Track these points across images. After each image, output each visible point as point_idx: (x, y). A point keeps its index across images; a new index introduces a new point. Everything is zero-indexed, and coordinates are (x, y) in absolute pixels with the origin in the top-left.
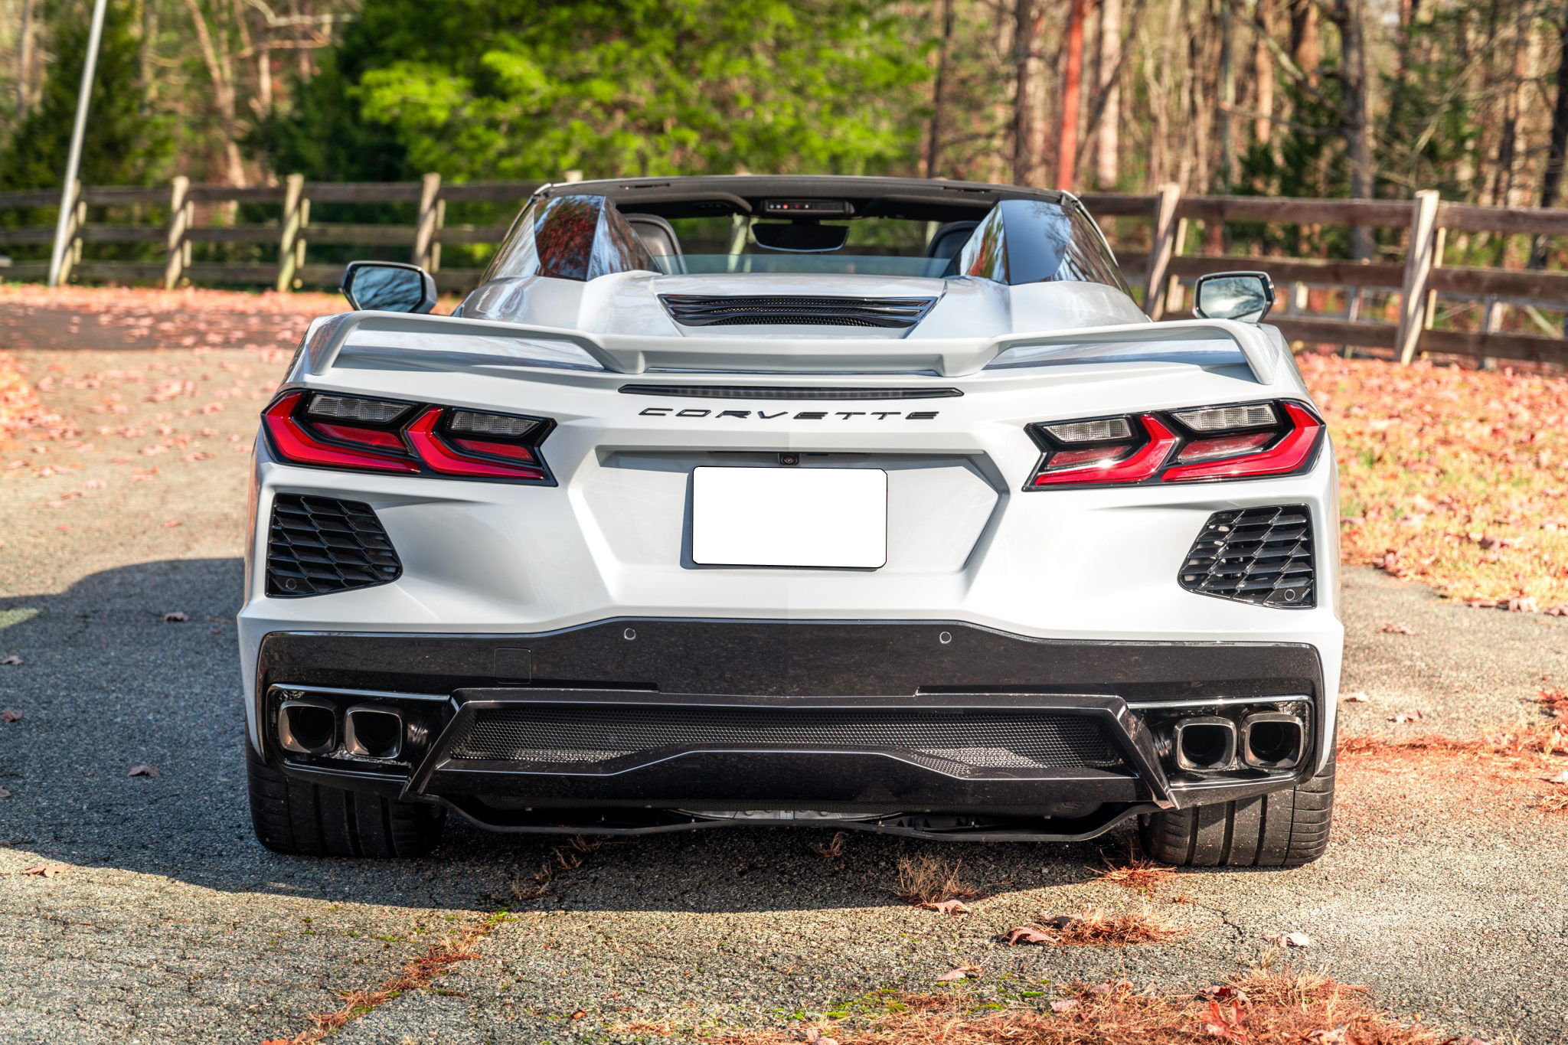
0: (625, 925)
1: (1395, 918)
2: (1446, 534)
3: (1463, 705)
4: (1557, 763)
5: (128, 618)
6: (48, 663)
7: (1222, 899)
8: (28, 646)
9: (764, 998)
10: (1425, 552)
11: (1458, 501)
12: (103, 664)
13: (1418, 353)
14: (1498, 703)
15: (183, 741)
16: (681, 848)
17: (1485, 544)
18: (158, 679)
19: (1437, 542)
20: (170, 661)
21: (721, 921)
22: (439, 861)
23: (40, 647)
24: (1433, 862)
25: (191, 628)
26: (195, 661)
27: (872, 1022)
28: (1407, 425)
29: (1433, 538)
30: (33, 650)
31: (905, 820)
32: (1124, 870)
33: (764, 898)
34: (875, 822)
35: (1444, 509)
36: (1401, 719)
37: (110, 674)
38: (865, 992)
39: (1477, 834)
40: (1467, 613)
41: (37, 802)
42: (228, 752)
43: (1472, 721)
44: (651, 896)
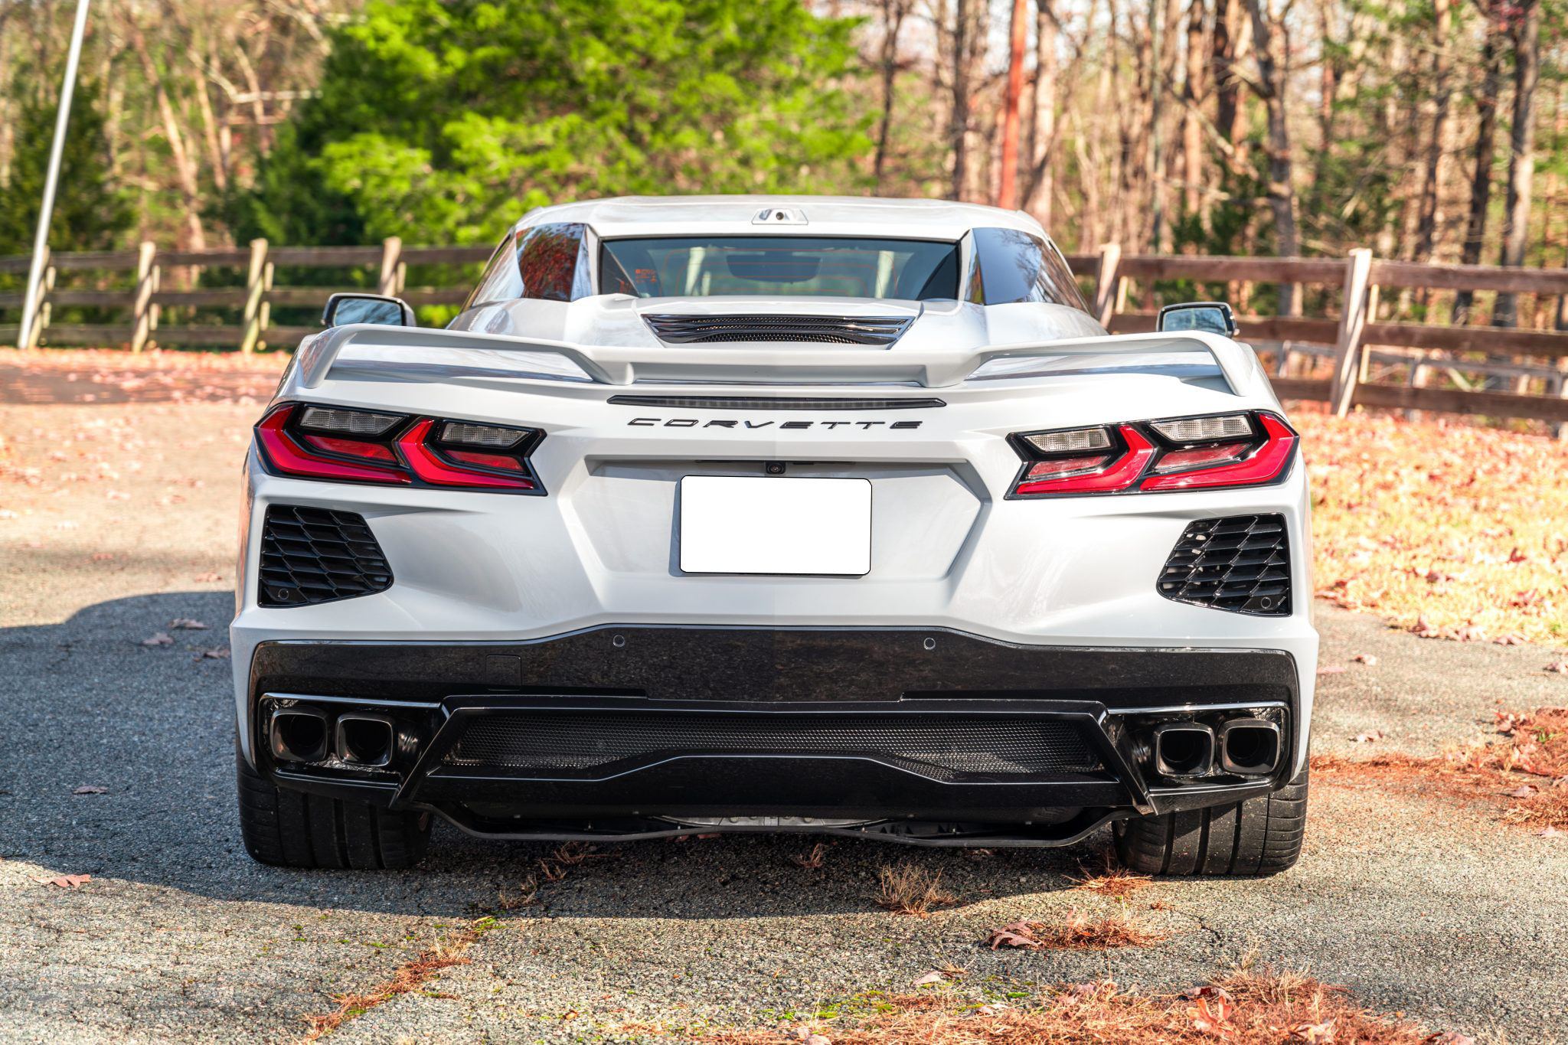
0: (611, 932)
1: (1370, 923)
2: (1394, 569)
3: (1421, 726)
4: (1517, 779)
5: (110, 647)
6: (32, 689)
7: (1199, 905)
8: (13, 674)
9: (753, 999)
10: (1374, 586)
11: (1401, 541)
12: (88, 690)
13: (1352, 406)
14: (1455, 725)
15: (169, 760)
16: (663, 860)
17: (1432, 578)
18: (142, 703)
19: (1385, 576)
20: (153, 687)
21: (706, 927)
22: (425, 872)
23: (24, 674)
24: (1403, 871)
25: (172, 656)
26: (178, 687)
27: (861, 1022)
28: (1345, 472)
29: (1381, 573)
30: (18, 677)
31: (887, 826)
32: (1101, 878)
33: (747, 906)
34: (859, 828)
35: (1388, 549)
36: (1361, 738)
37: (94, 699)
38: (853, 994)
39: (1444, 845)
40: (1418, 643)
41: (27, 818)
42: (214, 770)
43: (1431, 741)
44: (636, 905)
